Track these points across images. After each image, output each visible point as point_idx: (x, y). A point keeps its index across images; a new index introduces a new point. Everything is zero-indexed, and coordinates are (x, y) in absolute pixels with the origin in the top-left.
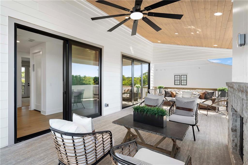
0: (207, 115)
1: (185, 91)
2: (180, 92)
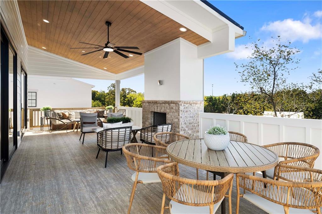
2: (73, 113)
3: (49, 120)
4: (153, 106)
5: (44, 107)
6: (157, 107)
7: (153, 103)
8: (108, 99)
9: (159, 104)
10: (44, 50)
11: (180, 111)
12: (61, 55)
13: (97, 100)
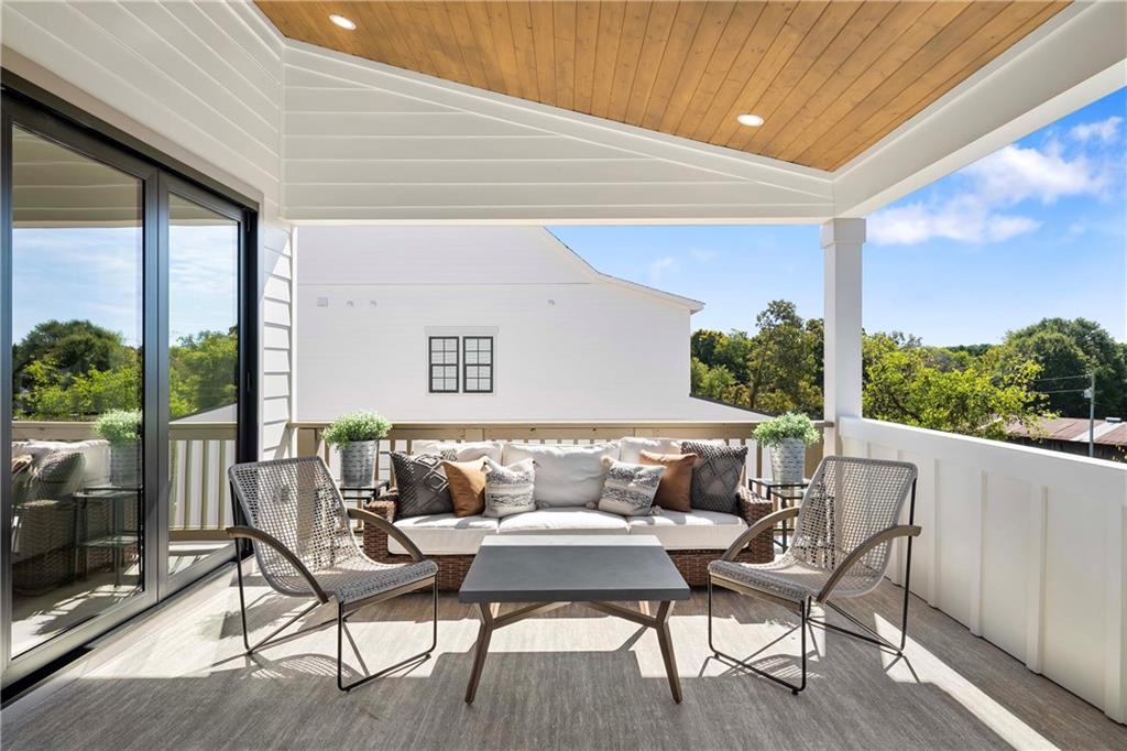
0: (795, 691)
1: (550, 455)
8: (760, 360)
13: (721, 365)
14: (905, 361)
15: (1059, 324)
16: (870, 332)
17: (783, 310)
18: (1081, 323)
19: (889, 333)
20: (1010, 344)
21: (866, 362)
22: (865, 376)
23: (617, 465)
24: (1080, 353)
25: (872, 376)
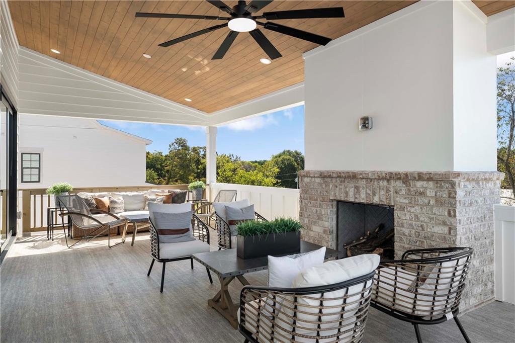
2: (119, 197)
3: (66, 218)
4: (342, 187)
5: (55, 185)
6: (357, 188)
7: (339, 177)
8: (171, 166)
9: (363, 182)
10: (56, 57)
11: (458, 203)
12: (92, 69)
13: (150, 169)
14: (233, 167)
15: (289, 152)
16: (220, 154)
17: (182, 143)
18: (296, 152)
19: (228, 155)
20: (273, 160)
21: (218, 168)
22: (218, 173)
23: (149, 197)
24: (296, 164)
25: (220, 173)
